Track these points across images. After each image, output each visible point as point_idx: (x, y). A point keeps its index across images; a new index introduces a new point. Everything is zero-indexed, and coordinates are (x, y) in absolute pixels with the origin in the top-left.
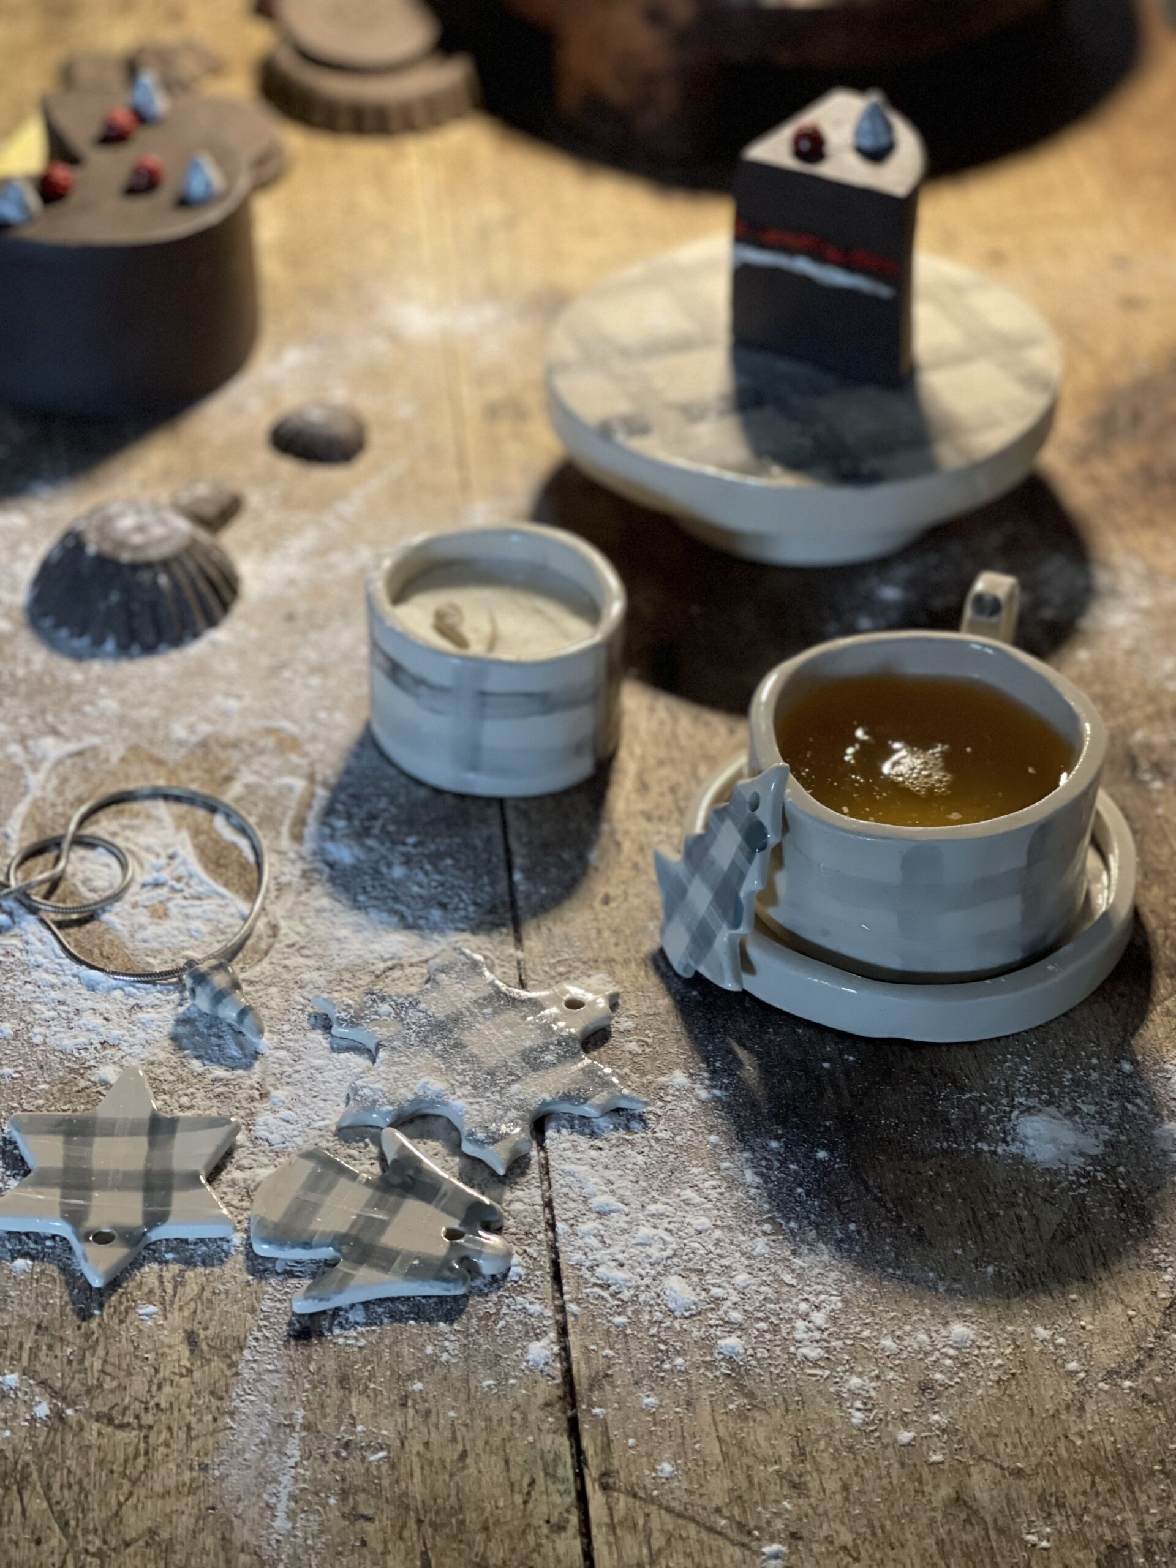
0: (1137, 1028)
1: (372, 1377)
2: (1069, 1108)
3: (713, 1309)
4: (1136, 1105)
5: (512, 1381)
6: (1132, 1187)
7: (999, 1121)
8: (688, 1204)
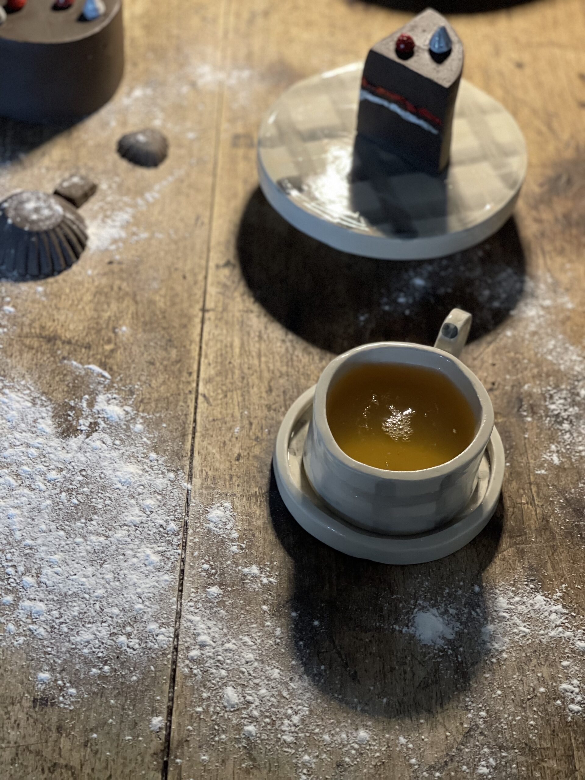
0: (486, 566)
1: (73, 728)
2: (443, 610)
3: (245, 708)
4: (476, 612)
5: (140, 738)
6: (464, 661)
7: (407, 613)
8: (245, 645)
